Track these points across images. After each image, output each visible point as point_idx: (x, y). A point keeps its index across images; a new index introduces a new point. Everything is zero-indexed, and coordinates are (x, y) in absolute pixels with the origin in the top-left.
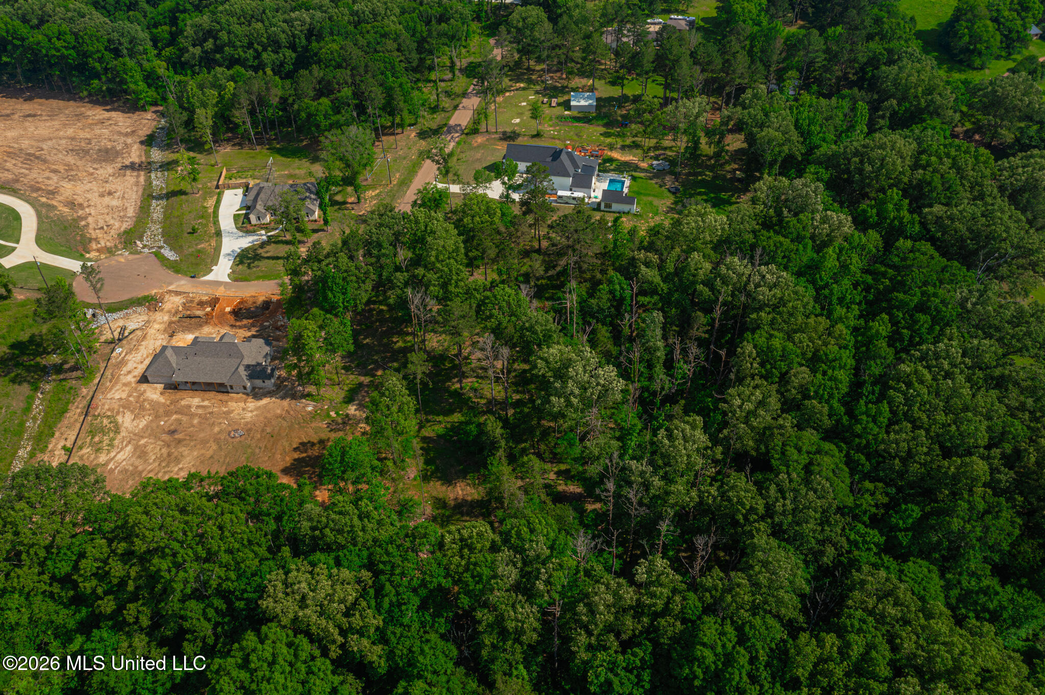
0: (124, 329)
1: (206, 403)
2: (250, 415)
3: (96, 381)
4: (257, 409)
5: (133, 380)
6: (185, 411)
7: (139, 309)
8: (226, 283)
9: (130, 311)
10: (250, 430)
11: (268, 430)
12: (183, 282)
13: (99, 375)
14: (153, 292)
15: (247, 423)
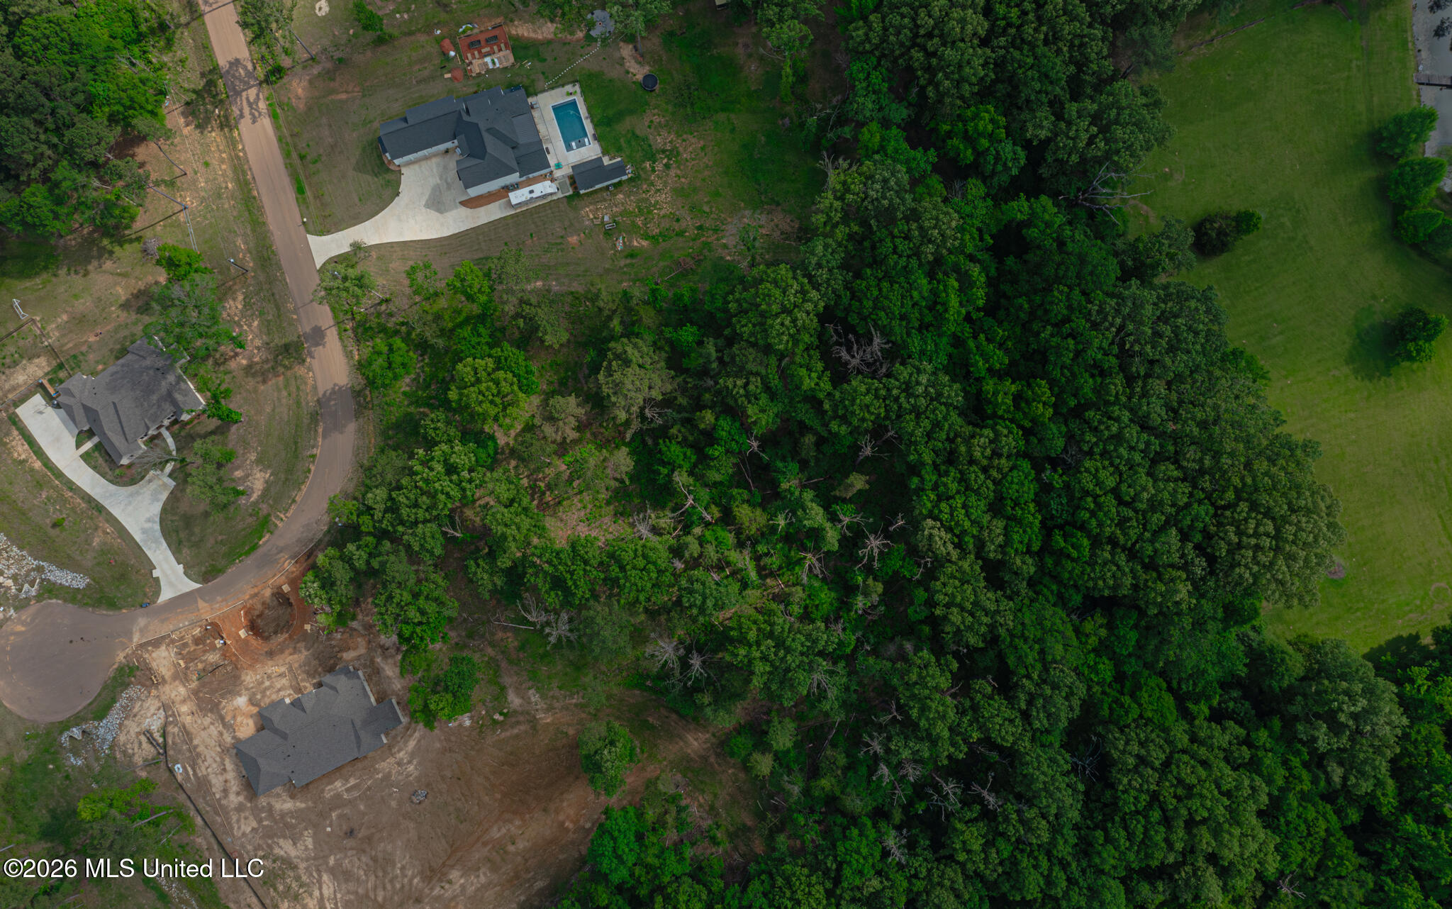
0: (148, 734)
1: (352, 782)
2: (411, 768)
3: (199, 821)
4: (412, 755)
5: (241, 798)
6: (337, 801)
7: (131, 692)
8: (198, 590)
9: (122, 702)
10: (428, 785)
11: (448, 774)
12: (142, 622)
13: (192, 813)
14: (120, 657)
15: (418, 779)
